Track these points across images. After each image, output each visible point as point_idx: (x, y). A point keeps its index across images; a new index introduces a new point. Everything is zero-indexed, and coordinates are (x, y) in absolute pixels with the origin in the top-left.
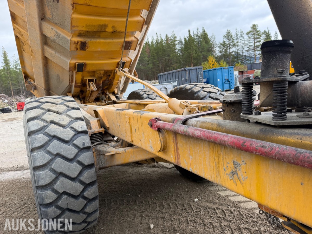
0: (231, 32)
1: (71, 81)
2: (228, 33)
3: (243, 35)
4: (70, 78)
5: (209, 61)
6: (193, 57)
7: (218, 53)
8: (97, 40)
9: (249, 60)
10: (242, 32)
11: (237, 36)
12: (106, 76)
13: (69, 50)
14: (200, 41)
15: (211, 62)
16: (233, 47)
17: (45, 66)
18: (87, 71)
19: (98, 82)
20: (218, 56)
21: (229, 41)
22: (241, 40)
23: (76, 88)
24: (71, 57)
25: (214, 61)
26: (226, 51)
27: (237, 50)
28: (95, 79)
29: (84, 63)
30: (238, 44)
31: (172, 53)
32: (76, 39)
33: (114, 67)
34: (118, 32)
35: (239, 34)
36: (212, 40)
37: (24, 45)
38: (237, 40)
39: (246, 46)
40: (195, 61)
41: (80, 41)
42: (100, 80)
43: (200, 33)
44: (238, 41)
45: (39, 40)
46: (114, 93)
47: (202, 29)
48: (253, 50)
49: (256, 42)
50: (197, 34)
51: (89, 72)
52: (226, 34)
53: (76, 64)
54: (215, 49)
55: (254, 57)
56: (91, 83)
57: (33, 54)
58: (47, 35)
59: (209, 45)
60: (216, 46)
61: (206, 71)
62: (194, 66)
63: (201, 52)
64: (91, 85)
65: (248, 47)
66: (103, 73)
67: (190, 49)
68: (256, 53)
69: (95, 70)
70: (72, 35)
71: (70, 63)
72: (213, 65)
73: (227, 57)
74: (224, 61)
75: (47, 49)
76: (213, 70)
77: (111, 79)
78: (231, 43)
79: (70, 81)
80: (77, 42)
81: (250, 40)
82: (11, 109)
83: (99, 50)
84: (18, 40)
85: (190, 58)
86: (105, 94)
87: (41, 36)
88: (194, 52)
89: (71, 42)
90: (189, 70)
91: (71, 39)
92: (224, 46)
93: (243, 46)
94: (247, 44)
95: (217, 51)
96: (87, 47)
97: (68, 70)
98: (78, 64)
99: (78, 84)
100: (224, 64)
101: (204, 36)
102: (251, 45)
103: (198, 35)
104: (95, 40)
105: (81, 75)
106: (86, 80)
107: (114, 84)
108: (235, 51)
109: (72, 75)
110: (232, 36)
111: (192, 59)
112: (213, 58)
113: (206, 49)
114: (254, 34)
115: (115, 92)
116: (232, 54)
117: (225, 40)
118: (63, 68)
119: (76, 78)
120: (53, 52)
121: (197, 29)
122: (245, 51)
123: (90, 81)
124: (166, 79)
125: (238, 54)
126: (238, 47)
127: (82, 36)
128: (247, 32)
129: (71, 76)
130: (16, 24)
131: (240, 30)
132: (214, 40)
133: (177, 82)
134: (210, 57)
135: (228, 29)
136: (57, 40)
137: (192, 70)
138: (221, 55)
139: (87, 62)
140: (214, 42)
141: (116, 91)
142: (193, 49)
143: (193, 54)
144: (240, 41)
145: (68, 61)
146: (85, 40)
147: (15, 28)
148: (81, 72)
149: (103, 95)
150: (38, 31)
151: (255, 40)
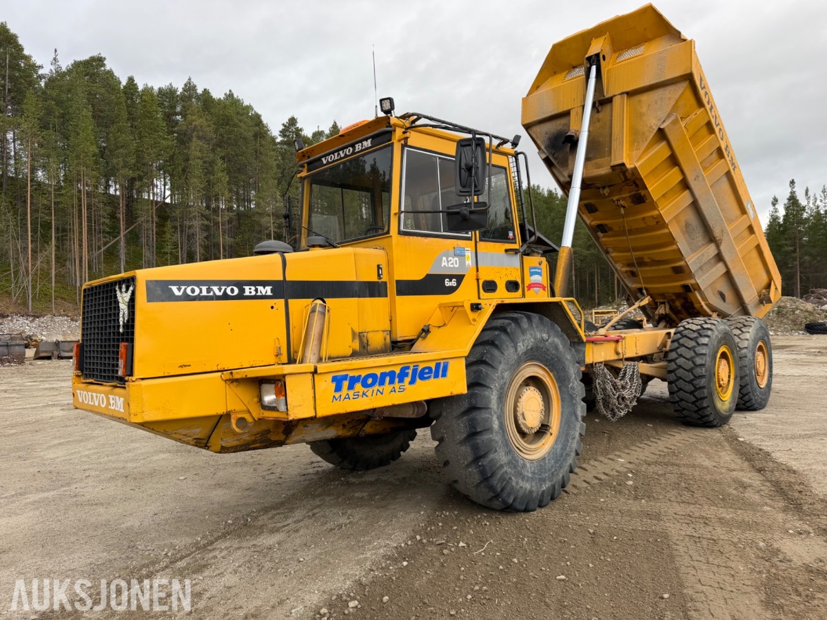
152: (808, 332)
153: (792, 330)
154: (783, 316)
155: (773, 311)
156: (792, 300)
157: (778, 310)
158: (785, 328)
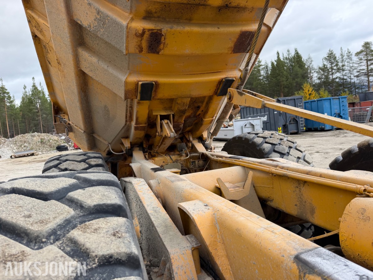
0: (334, 53)
1: (129, 117)
2: (331, 54)
3: (350, 56)
4: (127, 112)
5: (305, 90)
6: (283, 85)
7: (316, 79)
8: (184, 28)
9: (360, 89)
10: (350, 52)
11: (342, 58)
12: (192, 108)
13: (124, 52)
14: (292, 65)
15: (307, 91)
16: (337, 71)
17: (81, 89)
18: (158, 99)
19: (178, 120)
20: (316, 84)
21: (331, 64)
22: (348, 62)
23: (138, 131)
24: (129, 69)
25: (311, 89)
26: (327, 77)
27: (343, 75)
28: (173, 115)
29: (154, 83)
30: (344, 68)
31: (255, 81)
32: (140, 25)
33: (210, 90)
34: (233, 7)
35: (346, 54)
36: (308, 64)
37: (48, 52)
38: (342, 62)
39: (355, 70)
40: (286, 90)
41: (149, 30)
42: (181, 116)
43: (292, 55)
44: (343, 64)
45: (68, 35)
46: (201, 140)
47: (295, 50)
48: (365, 75)
49: (370, 65)
50: (287, 57)
51: (162, 101)
52: (328, 55)
53: (138, 83)
54: (311, 75)
55: (367, 84)
56: (165, 122)
57: (61, 68)
58: (81, 22)
59: (304, 69)
60: (313, 71)
61: (308, 102)
62: (285, 96)
63: (294, 79)
64: (165, 126)
65: (358, 72)
66: (188, 103)
67: (279, 75)
68: (370, 79)
69: (174, 97)
70: (131, 16)
71: (126, 83)
72: (310, 94)
73: (329, 85)
74: (325, 90)
75: (84, 54)
76: (317, 101)
77: (200, 114)
78: (334, 66)
79: (128, 119)
80: (141, 32)
81: (361, 62)
82: (67, 147)
83: (187, 51)
84: (39, 43)
85: (278, 86)
86: (186, 139)
87: (70, 25)
88: (284, 79)
89: (128, 32)
90: (284, 100)
91: (128, 24)
92: (323, 71)
93: (351, 70)
94: (356, 67)
95: (315, 77)
96: (162, 46)
97: (123, 96)
98: (142, 85)
99: (141, 124)
100: (325, 94)
101: (297, 59)
102: (362, 69)
103: (289, 57)
104: (182, 27)
105: (147, 107)
106: (157, 116)
107: (204, 123)
108: (339, 78)
109: (131, 107)
110: (335, 58)
111: (282, 88)
112: (309, 86)
113: (301, 75)
114: (366, 55)
115: (204, 137)
116: (336, 81)
117: (325, 63)
118: (114, 93)
119: (137, 112)
120: (94, 60)
121: (288, 51)
122: (354, 76)
123: (163, 118)
124: (251, 113)
125: (345, 81)
126: (345, 72)
127: (153, 19)
128: (356, 52)
129: (128, 109)
130: (30, 10)
131: (347, 50)
132: (311, 64)
133: (266, 116)
134: (305, 85)
135: (331, 50)
136: (101, 30)
137: (289, 101)
138: (320, 83)
139: (161, 80)
140: (311, 66)
141: (205, 135)
142: (283, 76)
143: (283, 81)
144: (346, 64)
145: (123, 78)
146: (158, 28)
147: (29, 18)
148: (147, 101)
149: (183, 142)
150: (63, 16)
151: (369, 62)
152: (58, 150)
153: (50, 150)
154: (44, 143)
155: (39, 141)
156: (47, 135)
157: (41, 140)
158: (46, 150)
